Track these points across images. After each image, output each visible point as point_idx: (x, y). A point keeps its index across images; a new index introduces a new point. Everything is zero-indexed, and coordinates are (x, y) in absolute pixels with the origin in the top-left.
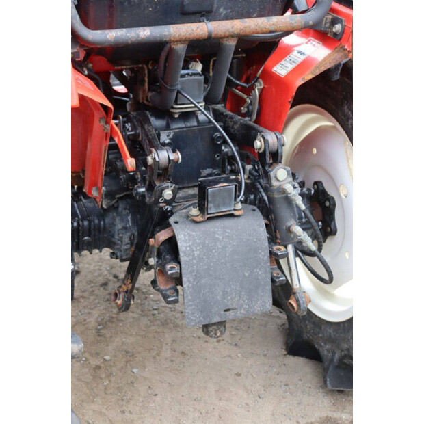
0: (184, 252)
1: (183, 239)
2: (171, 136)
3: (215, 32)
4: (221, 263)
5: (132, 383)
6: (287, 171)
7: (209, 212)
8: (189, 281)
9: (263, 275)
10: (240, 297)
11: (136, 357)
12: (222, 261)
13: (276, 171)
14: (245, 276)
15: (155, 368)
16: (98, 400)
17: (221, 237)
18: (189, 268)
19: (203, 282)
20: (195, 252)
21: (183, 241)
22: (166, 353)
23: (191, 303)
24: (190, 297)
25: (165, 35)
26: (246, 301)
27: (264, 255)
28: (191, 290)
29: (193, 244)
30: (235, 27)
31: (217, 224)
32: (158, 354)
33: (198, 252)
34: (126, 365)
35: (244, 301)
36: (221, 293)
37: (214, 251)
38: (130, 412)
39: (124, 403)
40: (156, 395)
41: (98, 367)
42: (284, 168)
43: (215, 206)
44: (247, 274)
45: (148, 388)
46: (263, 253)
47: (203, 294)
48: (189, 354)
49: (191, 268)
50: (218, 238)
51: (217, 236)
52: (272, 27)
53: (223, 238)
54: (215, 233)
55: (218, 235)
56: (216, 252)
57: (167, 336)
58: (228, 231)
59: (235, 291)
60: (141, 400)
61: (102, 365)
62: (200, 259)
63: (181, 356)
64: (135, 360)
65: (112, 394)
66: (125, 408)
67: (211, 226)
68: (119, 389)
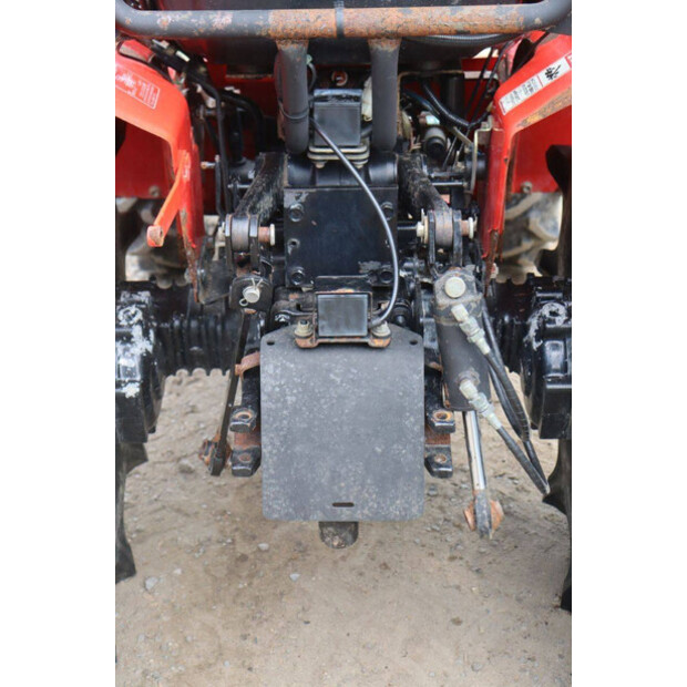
0: (269, 395)
1: (271, 372)
2: (303, 198)
3: (351, 27)
4: (334, 423)
5: (282, 594)
6: (467, 283)
7: (321, 334)
8: (272, 444)
9: (410, 457)
10: (363, 486)
11: (309, 555)
12: (335, 420)
13: (446, 280)
14: (374, 452)
15: (329, 580)
16: (219, 609)
17: (338, 380)
18: (274, 421)
19: (298, 449)
20: (289, 398)
21: (271, 375)
22: (359, 560)
23: (273, 481)
24: (271, 471)
25: (258, 26)
26: (374, 496)
27: (414, 423)
28: (275, 458)
29: (287, 383)
30: (388, 20)
31: (338, 357)
32: (343, 558)
33: (294, 399)
34: (286, 565)
35: (370, 494)
36: (328, 474)
37: (323, 401)
38: (255, 641)
39: (254, 624)
40: (307, 622)
41: (244, 558)
42: (462, 277)
43: (330, 326)
44: (379, 450)
45: (300, 608)
46: (412, 419)
47: (296, 469)
48: (393, 570)
49: (278, 424)
50: (333, 381)
51: (332, 376)
52: (459, 24)
53: (342, 382)
54: (329, 370)
55: (336, 375)
56: (326, 403)
58: (356, 371)
59: (354, 476)
60: (281, 624)
61: (252, 557)
62: (296, 411)
63: (379, 570)
64: (304, 560)
65: (243, 604)
66: (250, 631)
67: (324, 358)
68: (257, 600)
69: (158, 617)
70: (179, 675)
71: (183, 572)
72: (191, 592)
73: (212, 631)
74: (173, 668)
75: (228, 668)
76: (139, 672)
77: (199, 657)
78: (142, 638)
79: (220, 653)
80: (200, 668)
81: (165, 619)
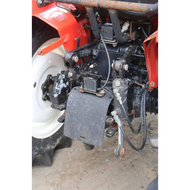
0: (69, 102)
1: (71, 96)
4: (83, 114)
5: (102, 164)
8: (68, 116)
9: (101, 129)
10: (88, 133)
12: (84, 113)
13: (115, 81)
14: (92, 125)
15: (116, 164)
16: (84, 162)
17: (87, 103)
18: (69, 110)
19: (73, 119)
20: (74, 104)
21: (71, 97)
22: (127, 162)
23: (67, 126)
24: (67, 123)
25: (79, 2)
26: (90, 137)
28: (68, 120)
29: (74, 100)
30: (111, 4)
31: (89, 96)
33: (75, 105)
34: (108, 157)
36: (80, 128)
37: (82, 107)
38: (87, 173)
40: (103, 173)
42: (120, 81)
44: (93, 125)
45: (103, 169)
46: (103, 118)
47: (72, 124)
49: (70, 111)
50: (85, 103)
51: (85, 101)
53: (88, 103)
54: (85, 100)
55: (87, 101)
56: (82, 108)
58: (91, 101)
59: (86, 130)
61: (100, 152)
62: (75, 108)
63: (131, 166)
65: (90, 163)
66: (87, 170)
67: (85, 96)
68: (94, 163)
69: (69, 159)
70: (64, 174)
71: (82, 150)
72: (80, 156)
73: (78, 166)
74: (63, 172)
75: (76, 177)
76: (55, 170)
77: (71, 172)
78: (62, 163)
79: (77, 173)
80: (70, 175)
81: (70, 160)
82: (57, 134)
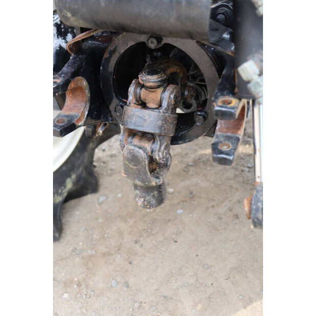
5: (169, 221)
11: (194, 200)
15: (200, 218)
16: (131, 222)
22: (222, 210)
32: (213, 207)
34: (179, 204)
38: (142, 246)
39: (145, 235)
40: (176, 242)
45: (176, 231)
48: (241, 220)
57: (237, 194)
60: (161, 239)
63: (232, 218)
64: (190, 203)
65: (145, 222)
66: (142, 239)
68: (154, 221)
69: (97, 219)
70: (91, 256)
71: (122, 196)
72: (121, 208)
73: (121, 233)
74: (89, 251)
75: (118, 259)
76: (71, 248)
77: (107, 248)
78: (83, 229)
79: (119, 249)
80: (104, 255)
81: (100, 220)
82: (64, 168)
